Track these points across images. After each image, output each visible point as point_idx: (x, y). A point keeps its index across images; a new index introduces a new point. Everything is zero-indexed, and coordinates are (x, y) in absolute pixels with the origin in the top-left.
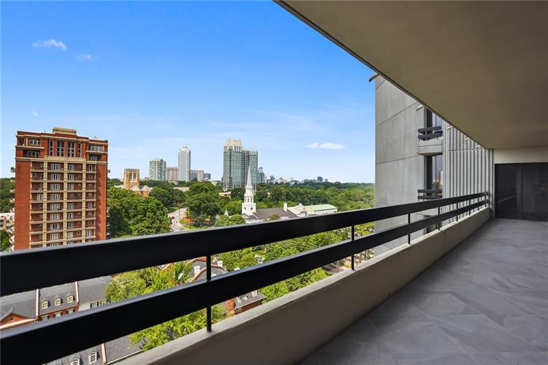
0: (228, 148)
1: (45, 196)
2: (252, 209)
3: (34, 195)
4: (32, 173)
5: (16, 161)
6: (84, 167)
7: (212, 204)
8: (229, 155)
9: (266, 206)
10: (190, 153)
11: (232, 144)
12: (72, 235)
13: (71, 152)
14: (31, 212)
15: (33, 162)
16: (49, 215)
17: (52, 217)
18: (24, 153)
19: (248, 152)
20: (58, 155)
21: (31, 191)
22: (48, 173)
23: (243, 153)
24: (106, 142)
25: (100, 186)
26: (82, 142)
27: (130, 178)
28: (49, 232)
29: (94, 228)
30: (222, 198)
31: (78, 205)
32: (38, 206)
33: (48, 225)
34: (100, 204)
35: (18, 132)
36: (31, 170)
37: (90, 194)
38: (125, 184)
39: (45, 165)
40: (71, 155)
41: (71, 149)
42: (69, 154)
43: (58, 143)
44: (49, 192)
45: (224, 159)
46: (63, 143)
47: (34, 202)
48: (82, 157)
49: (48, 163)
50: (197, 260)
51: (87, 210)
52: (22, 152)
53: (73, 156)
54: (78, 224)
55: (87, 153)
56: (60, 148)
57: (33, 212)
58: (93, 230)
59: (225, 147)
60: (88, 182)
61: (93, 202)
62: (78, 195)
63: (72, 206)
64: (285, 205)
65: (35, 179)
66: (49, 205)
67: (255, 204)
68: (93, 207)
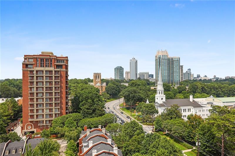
0: (158, 57)
1: (35, 89)
2: (162, 99)
3: (31, 88)
4: (30, 76)
5: (23, 71)
6: (54, 72)
7: (137, 94)
8: (159, 61)
9: (183, 97)
10: (137, 62)
11: (161, 54)
12: (48, 111)
13: (47, 65)
14: (29, 98)
15: (30, 71)
16: (37, 99)
17: (39, 100)
18: (26, 66)
19: (172, 59)
20: (41, 66)
21: (29, 86)
22: (36, 76)
23: (169, 59)
24: (67, 57)
25: (62, 83)
26: (53, 59)
27: (96, 78)
28: (37, 108)
29: (59, 107)
30: (152, 90)
31: (51, 94)
32: (32, 94)
33: (37, 104)
34: (63, 94)
35: (25, 55)
36: (29, 75)
37: (57, 88)
38: (94, 82)
39: (35, 72)
40: (47, 66)
41: (47, 63)
42: (46, 65)
43: (41, 60)
44: (37, 86)
45: (156, 64)
46: (43, 60)
47: (30, 92)
48: (53, 67)
49: (36, 71)
50: (97, 136)
51: (55, 97)
52: (25, 65)
53: (48, 67)
54: (51, 105)
55: (55, 65)
56: (42, 62)
57: (31, 98)
58: (59, 108)
59: (156, 56)
60: (56, 81)
61: (59, 92)
62: (51, 88)
63: (48, 94)
64: (191, 97)
65: (31, 80)
66: (37, 93)
67: (165, 96)
68: (59, 96)
